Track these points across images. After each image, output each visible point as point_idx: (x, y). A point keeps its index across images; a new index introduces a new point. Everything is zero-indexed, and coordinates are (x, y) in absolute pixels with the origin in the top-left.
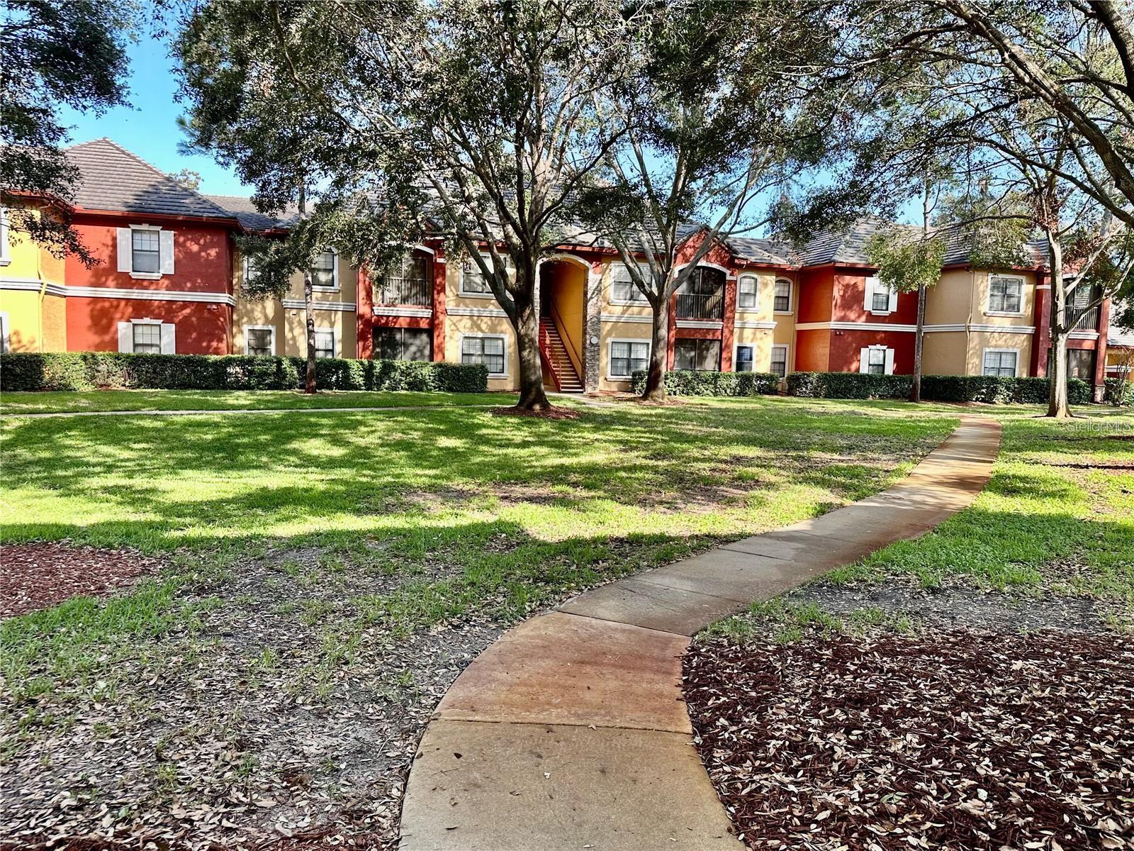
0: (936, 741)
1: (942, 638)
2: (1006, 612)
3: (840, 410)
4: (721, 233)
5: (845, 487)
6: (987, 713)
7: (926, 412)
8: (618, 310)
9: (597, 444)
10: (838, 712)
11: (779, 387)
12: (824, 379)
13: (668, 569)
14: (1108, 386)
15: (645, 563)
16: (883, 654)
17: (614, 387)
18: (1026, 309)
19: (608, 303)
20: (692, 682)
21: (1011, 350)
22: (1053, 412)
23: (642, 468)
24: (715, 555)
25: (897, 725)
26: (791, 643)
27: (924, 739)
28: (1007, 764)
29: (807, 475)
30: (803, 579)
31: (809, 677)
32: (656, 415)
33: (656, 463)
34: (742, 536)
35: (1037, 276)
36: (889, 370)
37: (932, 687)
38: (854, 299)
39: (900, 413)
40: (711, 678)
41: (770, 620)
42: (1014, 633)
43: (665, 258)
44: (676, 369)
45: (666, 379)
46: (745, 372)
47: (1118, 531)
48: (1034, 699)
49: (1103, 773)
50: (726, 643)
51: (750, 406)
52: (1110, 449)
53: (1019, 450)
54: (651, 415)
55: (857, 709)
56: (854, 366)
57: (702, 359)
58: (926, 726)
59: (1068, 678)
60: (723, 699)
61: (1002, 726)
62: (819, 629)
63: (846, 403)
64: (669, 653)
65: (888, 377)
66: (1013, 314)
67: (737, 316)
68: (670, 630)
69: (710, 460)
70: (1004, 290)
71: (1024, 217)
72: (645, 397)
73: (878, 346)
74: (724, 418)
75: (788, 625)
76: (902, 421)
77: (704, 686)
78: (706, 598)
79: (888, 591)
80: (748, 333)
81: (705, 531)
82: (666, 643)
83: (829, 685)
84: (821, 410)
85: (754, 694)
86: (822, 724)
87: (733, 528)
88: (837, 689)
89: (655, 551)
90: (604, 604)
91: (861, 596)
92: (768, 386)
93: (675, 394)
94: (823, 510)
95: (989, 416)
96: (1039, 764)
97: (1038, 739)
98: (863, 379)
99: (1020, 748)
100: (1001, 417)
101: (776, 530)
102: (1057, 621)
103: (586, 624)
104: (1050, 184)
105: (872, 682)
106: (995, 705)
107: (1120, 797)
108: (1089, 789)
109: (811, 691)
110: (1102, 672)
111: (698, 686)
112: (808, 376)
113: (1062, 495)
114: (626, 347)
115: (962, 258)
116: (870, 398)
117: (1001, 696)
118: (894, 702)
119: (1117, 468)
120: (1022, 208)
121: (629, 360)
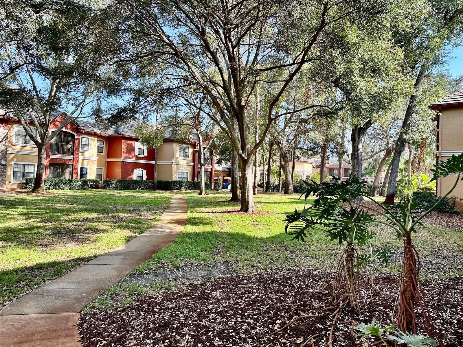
0: (197, 335)
1: (186, 288)
2: (205, 272)
3: (127, 195)
4: (73, 117)
5: (136, 228)
6: (211, 318)
7: (159, 194)
8: (18, 148)
9: (8, 216)
10: (157, 334)
11: (100, 185)
12: (119, 182)
13: (61, 279)
14: (215, 184)
15: (48, 278)
16: (167, 301)
17: (15, 186)
18: (191, 157)
19: (12, 144)
20: (86, 337)
21: (186, 171)
22: (201, 193)
23: (38, 227)
24: (84, 268)
25: (181, 333)
26: (128, 305)
27: (193, 336)
28: (224, 338)
29: (119, 224)
30: (127, 272)
31: (140, 320)
32: (41, 200)
33: (44, 224)
34: (95, 256)
35: (194, 146)
36: (145, 178)
37: (189, 312)
38: (131, 150)
39: (150, 195)
40: (95, 333)
41: (116, 296)
42: (209, 280)
43: (45, 125)
44: (50, 177)
45: (45, 182)
46: (84, 179)
47: (229, 235)
48: (224, 307)
49: (253, 331)
50: (98, 312)
51: (88, 194)
52: (221, 206)
53: (194, 208)
54: (38, 200)
55: (164, 330)
56: (131, 177)
57: (63, 172)
58: (192, 330)
59: (231, 295)
60: (104, 342)
61: (217, 321)
62: (139, 295)
63: (128, 192)
64: (70, 324)
65: (144, 181)
66: (187, 158)
67: (80, 154)
68: (68, 312)
69: (72, 221)
70: (184, 150)
71: (190, 125)
72: (33, 191)
73: (140, 169)
74: (75, 200)
75: (125, 296)
76: (151, 198)
77: (93, 338)
78: (84, 290)
79: (161, 271)
80: (85, 162)
81: (77, 256)
82: (67, 319)
83: (149, 321)
84: (119, 195)
85: (118, 335)
86: (152, 342)
87: (90, 253)
88: (154, 322)
89: (52, 270)
90: (27, 305)
91: (151, 276)
92: (95, 185)
93: (49, 189)
94: (129, 239)
95: (181, 195)
96: (234, 334)
97: (230, 324)
98: (135, 182)
99: (225, 329)
100: (185, 195)
101: (110, 251)
102: (221, 273)
103: (18, 319)
104: (198, 114)
105: (167, 315)
106: (213, 313)
107: (260, 339)
108: (251, 339)
109: (143, 327)
110: (240, 290)
111: (89, 339)
112: (112, 180)
113: (210, 223)
114: (22, 166)
115: (170, 137)
116: (138, 189)
117: (213, 309)
118: (178, 322)
119: (224, 212)
120: (189, 122)
121: (23, 172)
